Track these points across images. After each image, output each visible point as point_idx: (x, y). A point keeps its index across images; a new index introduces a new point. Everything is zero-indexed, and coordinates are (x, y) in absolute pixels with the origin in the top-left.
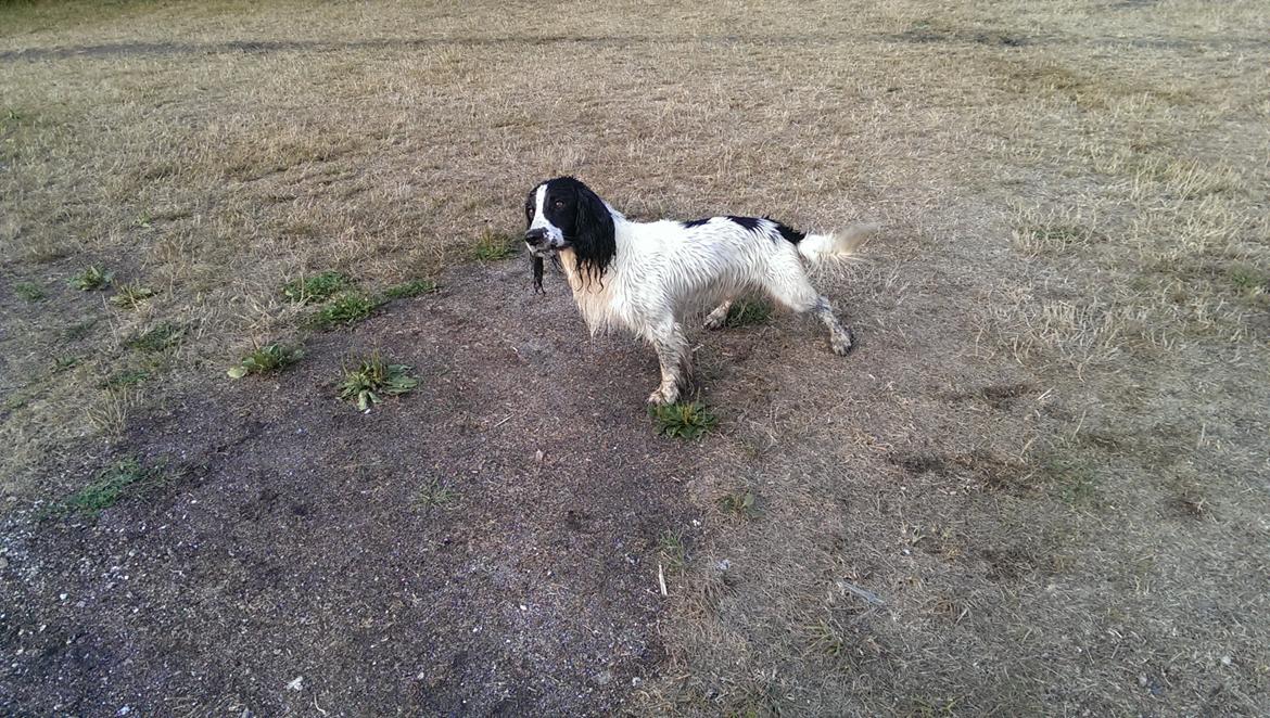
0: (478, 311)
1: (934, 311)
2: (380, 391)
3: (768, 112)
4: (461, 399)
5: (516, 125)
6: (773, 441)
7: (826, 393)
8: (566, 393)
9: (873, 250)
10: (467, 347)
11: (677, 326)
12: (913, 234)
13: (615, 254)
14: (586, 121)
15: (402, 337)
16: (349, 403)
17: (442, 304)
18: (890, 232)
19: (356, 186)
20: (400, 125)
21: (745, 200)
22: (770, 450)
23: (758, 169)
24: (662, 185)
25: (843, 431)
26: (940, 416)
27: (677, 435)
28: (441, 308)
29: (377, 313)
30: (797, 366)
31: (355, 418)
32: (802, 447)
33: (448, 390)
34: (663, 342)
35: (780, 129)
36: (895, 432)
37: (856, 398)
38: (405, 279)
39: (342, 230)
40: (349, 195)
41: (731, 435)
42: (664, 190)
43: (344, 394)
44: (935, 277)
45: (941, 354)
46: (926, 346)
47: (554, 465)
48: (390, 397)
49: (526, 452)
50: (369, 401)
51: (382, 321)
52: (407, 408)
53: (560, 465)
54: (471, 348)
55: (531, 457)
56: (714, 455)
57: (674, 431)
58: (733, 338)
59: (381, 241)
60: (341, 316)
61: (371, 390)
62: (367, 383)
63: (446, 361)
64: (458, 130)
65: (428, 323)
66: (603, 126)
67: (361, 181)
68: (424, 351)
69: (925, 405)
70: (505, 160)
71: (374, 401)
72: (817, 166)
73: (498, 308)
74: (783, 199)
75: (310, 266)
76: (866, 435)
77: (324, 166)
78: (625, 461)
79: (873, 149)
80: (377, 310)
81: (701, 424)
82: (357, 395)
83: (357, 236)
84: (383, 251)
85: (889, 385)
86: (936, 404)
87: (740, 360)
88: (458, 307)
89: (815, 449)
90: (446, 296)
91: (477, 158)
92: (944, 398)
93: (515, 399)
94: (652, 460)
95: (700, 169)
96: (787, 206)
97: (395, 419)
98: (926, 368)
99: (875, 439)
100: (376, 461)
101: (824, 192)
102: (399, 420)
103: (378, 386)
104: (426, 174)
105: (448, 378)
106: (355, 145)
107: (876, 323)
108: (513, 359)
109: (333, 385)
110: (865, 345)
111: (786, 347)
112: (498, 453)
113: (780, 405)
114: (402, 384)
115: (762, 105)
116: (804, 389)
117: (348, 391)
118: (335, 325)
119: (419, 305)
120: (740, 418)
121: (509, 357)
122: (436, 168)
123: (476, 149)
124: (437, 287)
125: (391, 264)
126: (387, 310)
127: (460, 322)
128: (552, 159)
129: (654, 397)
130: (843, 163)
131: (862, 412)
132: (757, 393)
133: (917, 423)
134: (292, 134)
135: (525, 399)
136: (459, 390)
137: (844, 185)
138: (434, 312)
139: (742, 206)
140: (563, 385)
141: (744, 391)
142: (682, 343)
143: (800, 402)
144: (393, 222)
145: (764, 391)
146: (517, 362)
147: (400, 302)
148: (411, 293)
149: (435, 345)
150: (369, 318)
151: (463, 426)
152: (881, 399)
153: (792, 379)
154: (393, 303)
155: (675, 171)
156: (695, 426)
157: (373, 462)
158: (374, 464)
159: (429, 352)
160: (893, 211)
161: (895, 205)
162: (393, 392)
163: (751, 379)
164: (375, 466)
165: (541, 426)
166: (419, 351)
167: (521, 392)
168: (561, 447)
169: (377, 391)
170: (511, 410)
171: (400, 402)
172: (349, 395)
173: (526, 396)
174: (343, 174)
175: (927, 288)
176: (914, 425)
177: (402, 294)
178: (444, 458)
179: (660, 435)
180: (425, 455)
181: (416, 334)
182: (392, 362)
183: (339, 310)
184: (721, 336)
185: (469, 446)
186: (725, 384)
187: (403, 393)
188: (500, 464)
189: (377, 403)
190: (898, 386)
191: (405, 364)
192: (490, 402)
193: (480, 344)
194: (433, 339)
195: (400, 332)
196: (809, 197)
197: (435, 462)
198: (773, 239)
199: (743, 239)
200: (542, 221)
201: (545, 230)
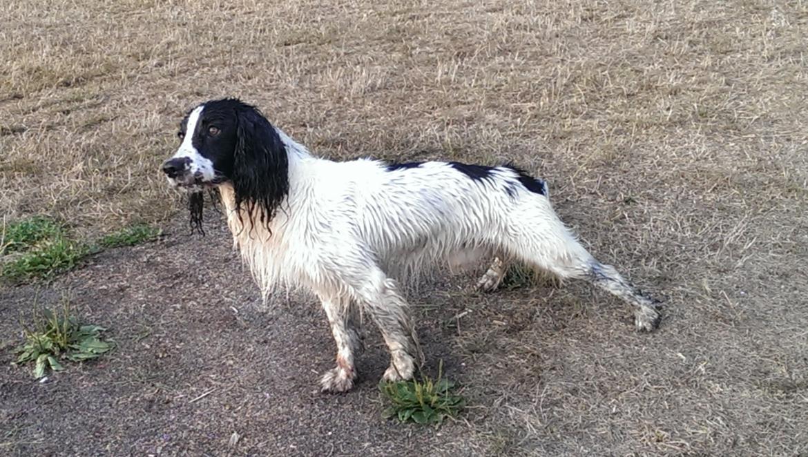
0: (202, 264)
1: (785, 276)
2: (64, 357)
3: (630, 25)
4: (157, 368)
5: (309, 44)
6: (532, 431)
8: (285, 365)
9: (720, 197)
10: (178, 306)
11: (390, 283)
12: (778, 177)
13: (287, 193)
14: (395, 37)
15: (106, 293)
16: (25, 369)
17: (162, 255)
18: (749, 175)
19: (97, 117)
20: (169, 44)
21: (570, 133)
22: (526, 443)
23: (597, 95)
24: (467, 114)
25: (629, 424)
26: (762, 409)
28: (159, 259)
29: (83, 264)
30: (585, 339)
31: (28, 388)
32: (570, 442)
33: (145, 358)
35: (640, 46)
36: (696, 428)
37: (657, 382)
38: (127, 226)
39: (69, 165)
40: (89, 126)
41: (480, 423)
42: (470, 120)
43: (21, 358)
44: (795, 233)
45: (779, 330)
46: (764, 318)
47: (249, 451)
48: (74, 363)
49: (221, 435)
50: (47, 368)
51: (86, 273)
52: (91, 378)
53: (255, 452)
54: (183, 308)
55: (224, 441)
56: (452, 446)
57: (407, 414)
58: (510, 303)
59: (111, 180)
60: (39, 268)
61: (52, 354)
62: (49, 346)
63: (150, 323)
64: (237, 50)
65: (140, 277)
66: (413, 43)
67: (105, 109)
68: (126, 310)
69: (746, 394)
70: (283, 84)
71: (53, 368)
72: (675, 92)
73: (227, 260)
74: (618, 132)
75: (23, 208)
76: (657, 429)
77: (68, 93)
78: (339, 450)
79: (755, 71)
80: (84, 260)
81: (441, 406)
82: (35, 360)
83: (85, 174)
84: (111, 191)
85: (701, 367)
86: (759, 394)
87: (513, 330)
88: (179, 258)
89: (587, 444)
90: (169, 245)
91: (250, 83)
92: (772, 387)
93: (223, 368)
94: (372, 450)
95: (522, 96)
96: (621, 140)
97: (73, 390)
98: (757, 348)
99: (667, 434)
100: (39, 439)
101: (672, 124)
102: (78, 392)
103: (62, 350)
104: (183, 102)
105: (148, 342)
106: (111, 68)
107: (701, 289)
108: (230, 321)
109: (11, 348)
110: (682, 317)
111: (577, 315)
112: (185, 434)
113: (555, 386)
114: (91, 347)
115: (623, 17)
116: (589, 369)
117: (26, 355)
118: (32, 277)
119: (136, 256)
120: (497, 402)
121: (226, 318)
122: (198, 94)
123: (251, 72)
124: (163, 235)
125: (116, 206)
126: (96, 261)
127: (177, 277)
130: (708, 88)
131: (658, 400)
132: (526, 371)
133: (729, 418)
134: (42, 57)
135: (234, 370)
136: (157, 357)
137: (702, 116)
138: (150, 264)
139: (563, 142)
140: (284, 356)
141: (509, 369)
142: (399, 303)
143: (581, 385)
144: (132, 158)
145: (535, 370)
146: (235, 325)
147: (115, 252)
148: (129, 242)
149: (141, 303)
150: (73, 270)
151: (152, 401)
152: (688, 384)
153: (576, 356)
154: (107, 252)
155: (490, 98)
156: (435, 410)
157: (35, 439)
158: (35, 442)
159: (132, 312)
160: (758, 149)
161: (762, 140)
162: (77, 358)
163: (523, 354)
164: (35, 445)
165: (246, 404)
166: (120, 311)
167: (231, 362)
168: (263, 430)
169: (60, 356)
170: (214, 383)
171: (84, 369)
172: (26, 360)
173: (236, 366)
174: (87, 101)
175: (780, 247)
176: (723, 419)
177: (119, 243)
178: (119, 438)
179: (390, 419)
180: (97, 434)
181: (122, 289)
182: (85, 323)
183: (39, 260)
184: (496, 300)
185: (152, 425)
186: (488, 360)
187: (90, 359)
188: (183, 448)
189: (57, 371)
190: (713, 369)
191: (101, 325)
192: (190, 373)
193: (195, 303)
194: (140, 296)
195: (104, 287)
196: (650, 131)
197: (107, 443)
198: (509, 192)
199: (465, 190)
200: (186, 149)
201: (188, 161)
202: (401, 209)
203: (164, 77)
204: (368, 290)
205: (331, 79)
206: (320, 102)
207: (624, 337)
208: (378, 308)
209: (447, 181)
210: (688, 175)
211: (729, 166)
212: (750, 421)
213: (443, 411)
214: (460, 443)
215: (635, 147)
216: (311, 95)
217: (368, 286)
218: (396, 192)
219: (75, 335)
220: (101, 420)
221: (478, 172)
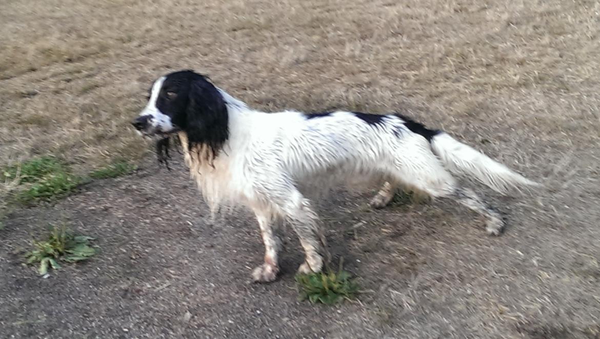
0: (167, 190)
2: (62, 259)
3: (489, 15)
4: (131, 266)
5: (250, 29)
6: (408, 308)
7: (471, 266)
8: (226, 263)
9: (553, 138)
10: (148, 221)
11: (306, 202)
13: (228, 139)
14: (315, 24)
15: (94, 212)
16: (33, 268)
17: (137, 184)
18: (573, 122)
19: (93, 83)
20: (148, 31)
21: (442, 93)
22: (403, 316)
23: (463, 66)
24: (366, 79)
25: (480, 302)
26: (577, 289)
27: (319, 301)
28: (134, 187)
29: (77, 191)
30: (449, 242)
31: (34, 282)
32: (437, 316)
33: (122, 259)
35: (497, 30)
36: (529, 304)
37: (500, 272)
38: (111, 163)
39: (69, 119)
40: (85, 91)
41: (369, 303)
42: (369, 84)
43: (30, 261)
46: (581, 225)
47: (198, 325)
48: (70, 264)
49: (178, 314)
50: (49, 267)
51: (80, 198)
52: (82, 274)
53: (203, 326)
54: (151, 223)
55: (179, 319)
56: (348, 320)
57: (316, 297)
58: (396, 216)
59: (100, 129)
60: (44, 194)
61: (53, 257)
62: (51, 251)
63: (126, 234)
64: (197, 34)
65: (119, 200)
66: (329, 29)
67: (98, 79)
68: (109, 224)
69: (566, 279)
71: (54, 267)
72: (521, 63)
73: (185, 187)
74: (478, 92)
75: (34, 151)
76: (500, 306)
77: (71, 66)
79: (580, 46)
80: (79, 188)
81: (341, 291)
82: (40, 262)
83: (81, 126)
84: (100, 138)
85: (535, 261)
86: (576, 279)
87: (396, 236)
88: (150, 186)
89: (448, 316)
90: (142, 177)
92: (586, 274)
93: (180, 266)
94: (290, 323)
95: (408, 66)
96: (480, 98)
97: (69, 283)
99: (508, 309)
100: (42, 318)
101: (519, 85)
102: (72, 284)
105: (125, 248)
106: (104, 48)
107: (536, 204)
108: (186, 232)
109: (23, 253)
111: (443, 225)
112: (151, 314)
113: (426, 276)
114: (82, 252)
115: (485, 9)
116: (452, 263)
117: (34, 258)
118: (39, 201)
119: (117, 185)
120: (382, 288)
121: (183, 229)
122: (167, 66)
123: (206, 50)
124: (138, 170)
125: (103, 149)
126: (87, 189)
127: (148, 199)
130: (546, 60)
131: (502, 284)
132: (406, 265)
133: (553, 296)
134: (52, 41)
135: (188, 267)
136: (131, 259)
137: (540, 80)
138: (127, 191)
139: (437, 100)
140: (225, 256)
141: (392, 264)
143: (445, 275)
144: (117, 114)
145: (412, 264)
146: (189, 235)
147: (102, 182)
148: (113, 175)
149: (120, 219)
150: (70, 196)
151: (126, 291)
152: (524, 273)
153: (441, 253)
154: (94, 184)
155: (385, 68)
156: (336, 293)
157: (39, 319)
158: (39, 321)
159: (113, 226)
160: (581, 103)
161: (585, 97)
162: (72, 260)
163: (402, 253)
164: (39, 324)
165: (196, 292)
166: (105, 225)
167: (186, 261)
168: (209, 310)
169: (59, 258)
170: (173, 276)
171: (77, 268)
172: (34, 262)
173: (190, 265)
174: (85, 73)
175: (595, 173)
176: (549, 298)
177: (105, 176)
178: (101, 318)
179: (303, 301)
180: (85, 315)
181: (106, 209)
182: (77, 234)
183: (46, 189)
184: (384, 215)
185: (127, 308)
186: (376, 258)
187: (81, 260)
188: (149, 324)
189: (57, 269)
190: (542, 262)
191: (90, 236)
192: (156, 270)
193: (160, 219)
194: (120, 214)
195: (93, 208)
196: (502, 91)
197: (93, 321)
198: (396, 134)
199: (363, 132)
200: (151, 109)
201: (151, 117)
202: (316, 148)
204: (290, 208)
205: (267, 55)
207: (478, 239)
208: (297, 220)
209: (351, 126)
210: (529, 123)
211: (560, 114)
212: (569, 298)
213: (342, 294)
214: (355, 318)
215: (491, 103)
217: (290, 204)
218: (313, 136)
219: (70, 243)
220: (88, 305)
221: (373, 119)
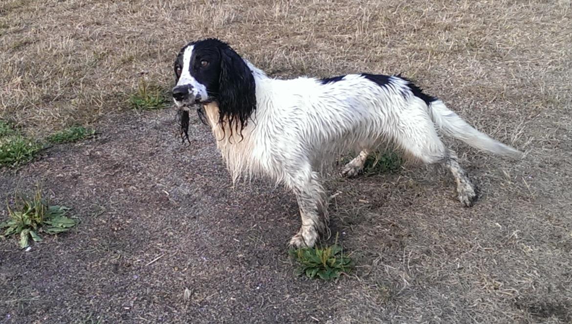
0: (133, 156)
1: (556, 165)
2: (41, 230)
4: (115, 239)
6: (406, 284)
7: (455, 239)
8: (213, 235)
9: (499, 106)
10: (122, 190)
11: (314, 175)
12: (537, 92)
13: (255, 108)
15: (63, 180)
16: (11, 240)
17: (101, 150)
18: (515, 91)
19: (24, 40)
21: (382, 58)
22: (403, 292)
23: (393, 30)
24: (305, 42)
25: (472, 276)
26: (563, 264)
27: (316, 277)
28: (99, 153)
29: (39, 157)
30: (429, 213)
31: (17, 256)
32: (434, 291)
33: (103, 231)
34: (301, 190)
36: (520, 279)
37: (484, 245)
38: (66, 127)
39: (9, 79)
40: (17, 48)
41: (367, 278)
42: (306, 47)
43: (7, 232)
44: (557, 133)
45: (563, 205)
46: (549, 197)
47: (200, 303)
48: (50, 236)
49: (176, 290)
50: (30, 239)
51: (44, 165)
52: (65, 247)
53: (206, 303)
54: (125, 191)
55: (179, 295)
56: (350, 297)
57: (313, 273)
58: (369, 186)
59: (45, 90)
60: (6, 160)
61: (32, 229)
62: (29, 222)
63: (102, 203)
65: (87, 167)
68: (82, 193)
69: (549, 253)
70: (161, 17)
71: (35, 240)
72: (448, 28)
73: (152, 154)
74: (416, 58)
76: (493, 281)
78: (267, 300)
79: (500, 13)
80: (39, 155)
81: (338, 266)
82: (19, 234)
83: (23, 85)
84: (47, 99)
85: (515, 233)
86: (558, 252)
87: (375, 206)
88: (116, 152)
89: (446, 292)
90: (103, 142)
91: (135, 15)
92: (566, 247)
93: (166, 239)
94: (293, 300)
95: (340, 29)
96: (420, 64)
97: (53, 257)
98: (550, 218)
99: (502, 284)
100: (35, 296)
101: (454, 52)
102: (57, 257)
103: (39, 225)
104: (88, 30)
105: (104, 218)
106: (25, 2)
107: (502, 175)
108: (164, 202)
110: (492, 195)
111: (418, 195)
112: (148, 291)
113: (412, 250)
114: (61, 224)
116: (435, 235)
117: (11, 229)
118: (1, 167)
119: (79, 151)
120: (376, 261)
121: (161, 200)
122: (98, 24)
124: (95, 134)
125: (53, 111)
126: (49, 155)
127: (116, 167)
128: (204, 18)
129: (295, 240)
130: (472, 26)
131: (489, 258)
132: (392, 238)
133: (541, 270)
135: (175, 240)
136: (113, 230)
137: (472, 46)
138: (92, 157)
140: (210, 228)
141: (380, 237)
142: (319, 190)
143: (431, 247)
144: (57, 73)
145: (397, 237)
146: (168, 205)
147: (61, 147)
148: (72, 139)
149: (92, 187)
150: (32, 161)
151: (117, 265)
152: (507, 246)
153: (424, 226)
154: (54, 148)
155: (317, 31)
156: (333, 269)
157: (32, 297)
158: (33, 299)
159: (87, 195)
160: (518, 71)
161: (520, 65)
162: (53, 232)
163: (386, 225)
164: (34, 301)
165: (190, 266)
166: (77, 193)
167: (171, 233)
168: (207, 286)
169: (37, 230)
170: (161, 250)
171: (59, 240)
172: (11, 233)
173: (176, 237)
174: (12, 28)
175: (549, 143)
176: (538, 272)
177: (63, 140)
178: (98, 295)
179: (300, 276)
180: (80, 292)
181: (75, 177)
182: (52, 203)
183: (5, 154)
184: (357, 184)
185: (121, 284)
186: (361, 230)
187: (62, 232)
188: (150, 302)
189: (38, 242)
190: (523, 235)
191: (64, 205)
192: (139, 243)
193: (135, 188)
194: (90, 182)
195: (60, 175)
196: (440, 57)
197: (90, 299)
198: (404, 95)
199: (375, 94)
200: (186, 78)
201: (190, 87)
203: (68, 10)
204: (300, 178)
206: (191, 31)
207: (455, 211)
209: (364, 89)
210: (473, 89)
211: (500, 82)
212: (557, 273)
213: (339, 269)
214: (356, 294)
215: (432, 69)
216: (183, 25)
217: (301, 175)
219: (48, 214)
220: (81, 281)
